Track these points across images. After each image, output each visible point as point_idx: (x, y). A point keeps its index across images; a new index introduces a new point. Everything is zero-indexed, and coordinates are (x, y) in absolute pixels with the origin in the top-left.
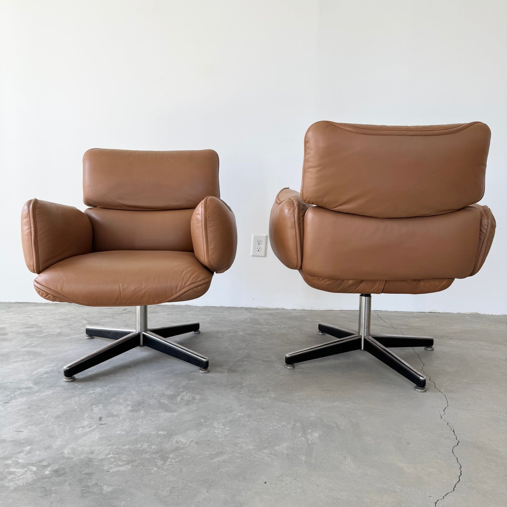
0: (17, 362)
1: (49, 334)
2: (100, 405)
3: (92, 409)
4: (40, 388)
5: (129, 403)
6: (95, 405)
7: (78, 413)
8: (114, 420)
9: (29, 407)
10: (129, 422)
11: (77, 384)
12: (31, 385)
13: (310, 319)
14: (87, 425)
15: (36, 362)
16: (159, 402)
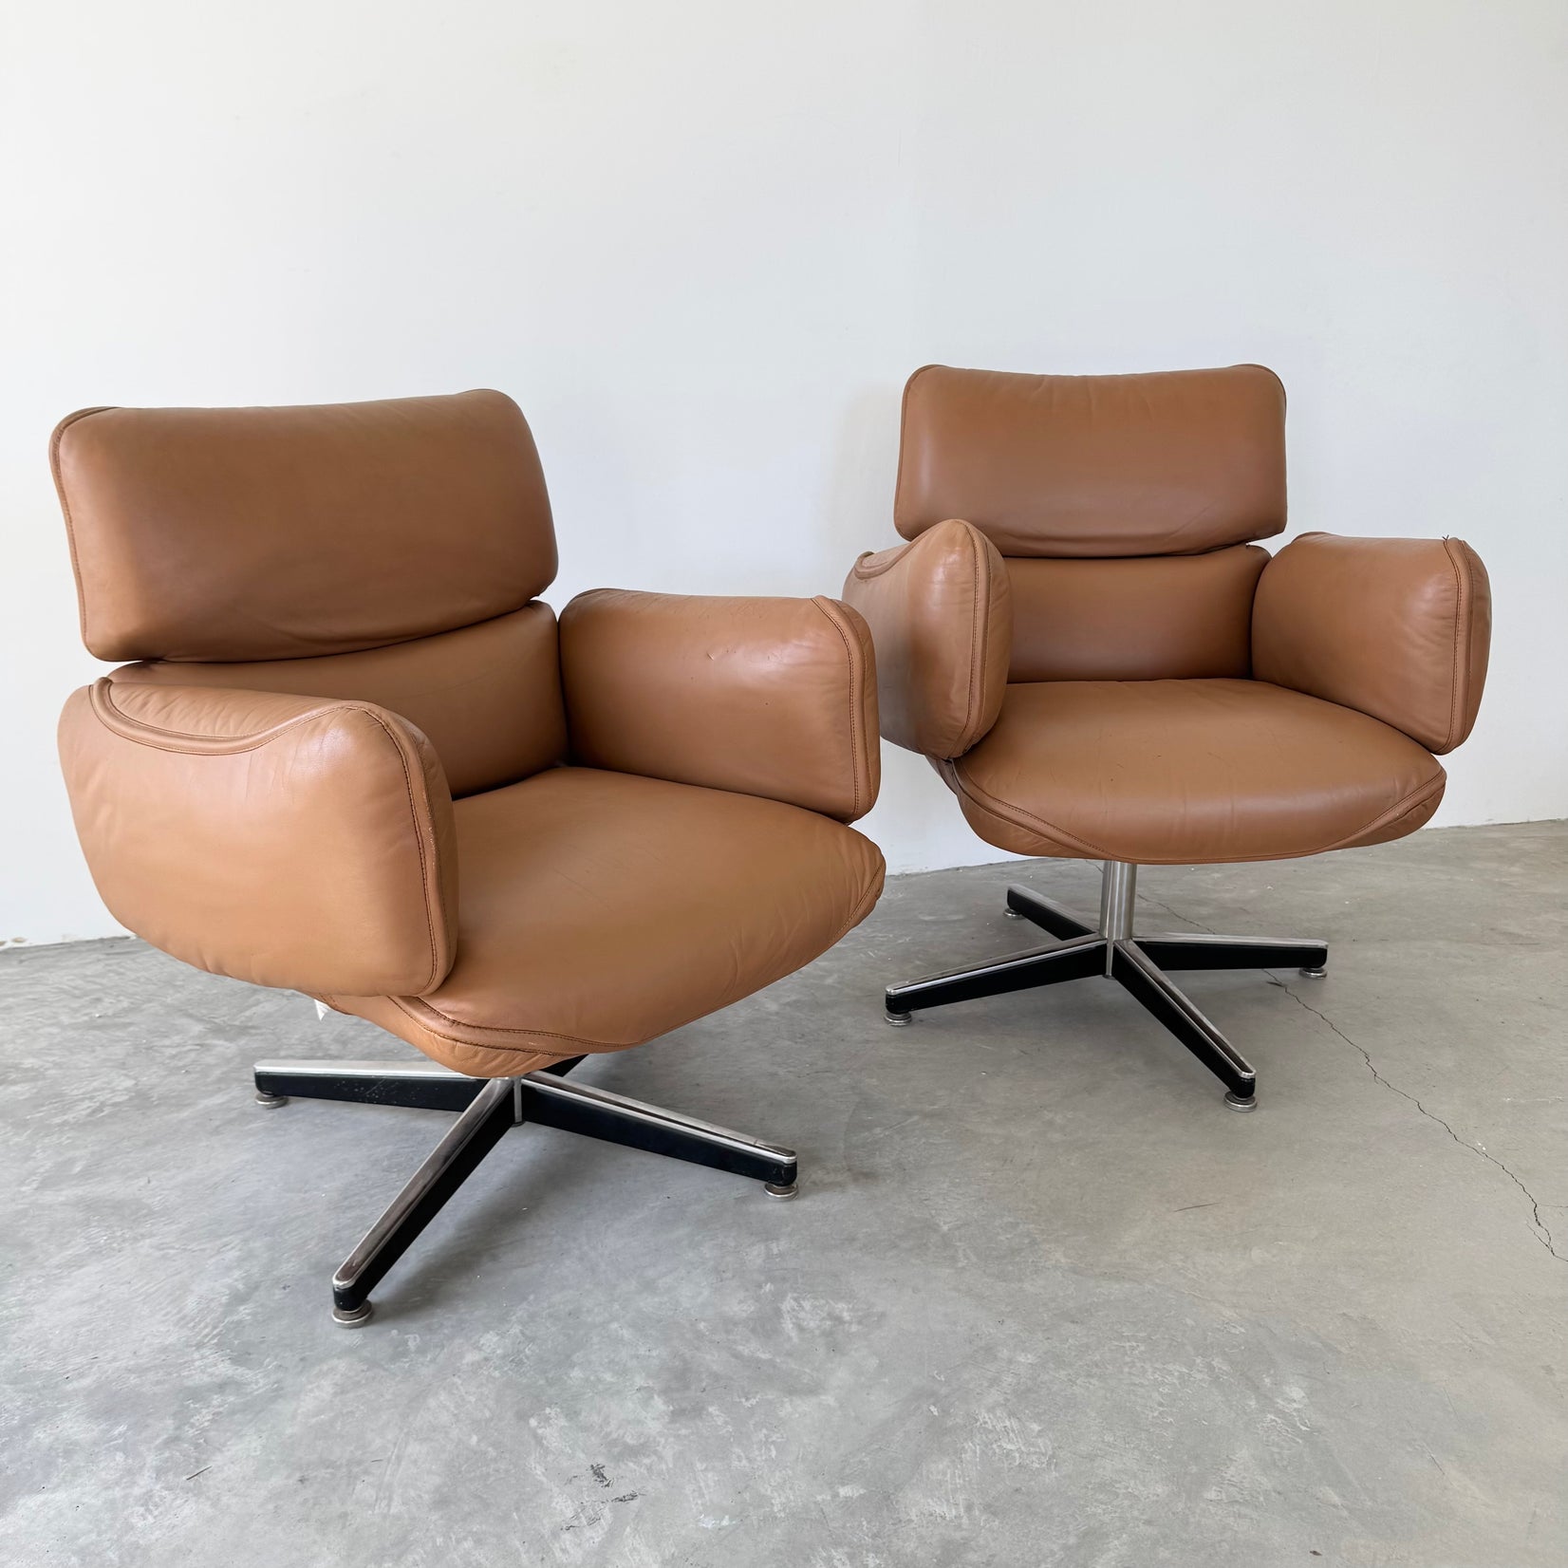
0: (77, 1262)
1: (103, 1104)
2: (548, 1410)
3: (539, 1440)
4: (273, 1378)
5: (639, 1381)
6: (532, 1416)
7: (503, 1466)
8: (649, 1469)
9: (298, 1476)
10: (706, 1469)
11: (394, 1332)
12: (225, 1369)
14: (576, 1517)
15: (158, 1254)
16: (737, 1356)
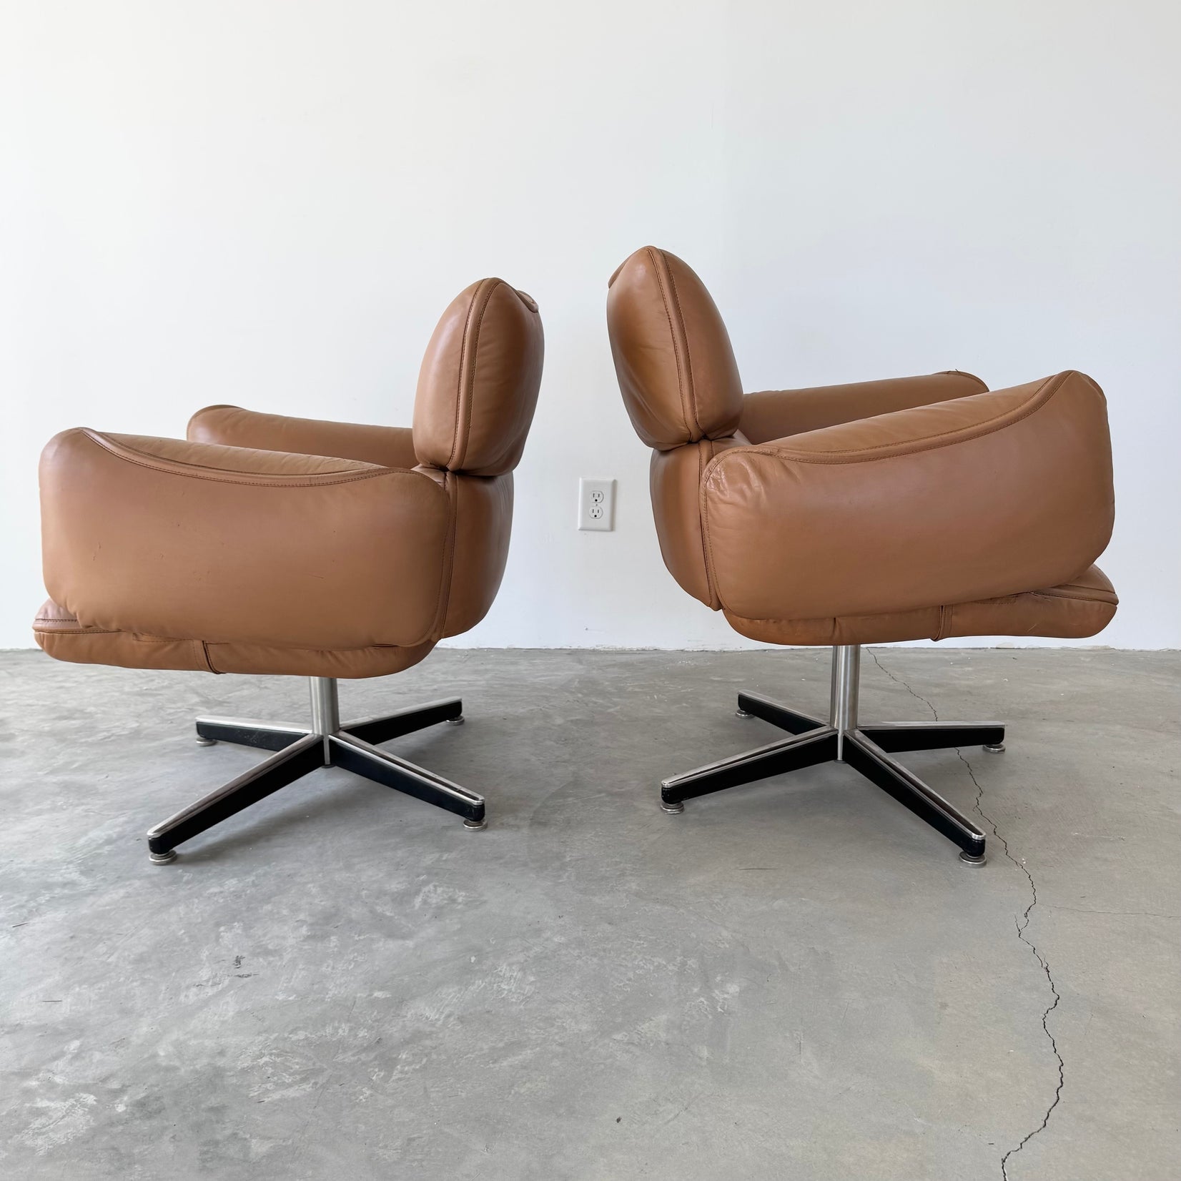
0: (39, 813)
1: (113, 735)
2: (236, 924)
3: (218, 937)
4: (96, 884)
5: (302, 916)
6: (224, 925)
7: (187, 948)
8: (269, 963)
9: (71, 935)
10: (303, 969)
11: (180, 871)
12: (75, 876)
13: (720, 677)
14: (208, 981)
15: (84, 814)
16: (372, 911)
